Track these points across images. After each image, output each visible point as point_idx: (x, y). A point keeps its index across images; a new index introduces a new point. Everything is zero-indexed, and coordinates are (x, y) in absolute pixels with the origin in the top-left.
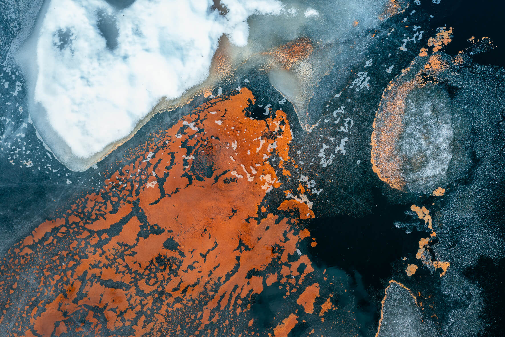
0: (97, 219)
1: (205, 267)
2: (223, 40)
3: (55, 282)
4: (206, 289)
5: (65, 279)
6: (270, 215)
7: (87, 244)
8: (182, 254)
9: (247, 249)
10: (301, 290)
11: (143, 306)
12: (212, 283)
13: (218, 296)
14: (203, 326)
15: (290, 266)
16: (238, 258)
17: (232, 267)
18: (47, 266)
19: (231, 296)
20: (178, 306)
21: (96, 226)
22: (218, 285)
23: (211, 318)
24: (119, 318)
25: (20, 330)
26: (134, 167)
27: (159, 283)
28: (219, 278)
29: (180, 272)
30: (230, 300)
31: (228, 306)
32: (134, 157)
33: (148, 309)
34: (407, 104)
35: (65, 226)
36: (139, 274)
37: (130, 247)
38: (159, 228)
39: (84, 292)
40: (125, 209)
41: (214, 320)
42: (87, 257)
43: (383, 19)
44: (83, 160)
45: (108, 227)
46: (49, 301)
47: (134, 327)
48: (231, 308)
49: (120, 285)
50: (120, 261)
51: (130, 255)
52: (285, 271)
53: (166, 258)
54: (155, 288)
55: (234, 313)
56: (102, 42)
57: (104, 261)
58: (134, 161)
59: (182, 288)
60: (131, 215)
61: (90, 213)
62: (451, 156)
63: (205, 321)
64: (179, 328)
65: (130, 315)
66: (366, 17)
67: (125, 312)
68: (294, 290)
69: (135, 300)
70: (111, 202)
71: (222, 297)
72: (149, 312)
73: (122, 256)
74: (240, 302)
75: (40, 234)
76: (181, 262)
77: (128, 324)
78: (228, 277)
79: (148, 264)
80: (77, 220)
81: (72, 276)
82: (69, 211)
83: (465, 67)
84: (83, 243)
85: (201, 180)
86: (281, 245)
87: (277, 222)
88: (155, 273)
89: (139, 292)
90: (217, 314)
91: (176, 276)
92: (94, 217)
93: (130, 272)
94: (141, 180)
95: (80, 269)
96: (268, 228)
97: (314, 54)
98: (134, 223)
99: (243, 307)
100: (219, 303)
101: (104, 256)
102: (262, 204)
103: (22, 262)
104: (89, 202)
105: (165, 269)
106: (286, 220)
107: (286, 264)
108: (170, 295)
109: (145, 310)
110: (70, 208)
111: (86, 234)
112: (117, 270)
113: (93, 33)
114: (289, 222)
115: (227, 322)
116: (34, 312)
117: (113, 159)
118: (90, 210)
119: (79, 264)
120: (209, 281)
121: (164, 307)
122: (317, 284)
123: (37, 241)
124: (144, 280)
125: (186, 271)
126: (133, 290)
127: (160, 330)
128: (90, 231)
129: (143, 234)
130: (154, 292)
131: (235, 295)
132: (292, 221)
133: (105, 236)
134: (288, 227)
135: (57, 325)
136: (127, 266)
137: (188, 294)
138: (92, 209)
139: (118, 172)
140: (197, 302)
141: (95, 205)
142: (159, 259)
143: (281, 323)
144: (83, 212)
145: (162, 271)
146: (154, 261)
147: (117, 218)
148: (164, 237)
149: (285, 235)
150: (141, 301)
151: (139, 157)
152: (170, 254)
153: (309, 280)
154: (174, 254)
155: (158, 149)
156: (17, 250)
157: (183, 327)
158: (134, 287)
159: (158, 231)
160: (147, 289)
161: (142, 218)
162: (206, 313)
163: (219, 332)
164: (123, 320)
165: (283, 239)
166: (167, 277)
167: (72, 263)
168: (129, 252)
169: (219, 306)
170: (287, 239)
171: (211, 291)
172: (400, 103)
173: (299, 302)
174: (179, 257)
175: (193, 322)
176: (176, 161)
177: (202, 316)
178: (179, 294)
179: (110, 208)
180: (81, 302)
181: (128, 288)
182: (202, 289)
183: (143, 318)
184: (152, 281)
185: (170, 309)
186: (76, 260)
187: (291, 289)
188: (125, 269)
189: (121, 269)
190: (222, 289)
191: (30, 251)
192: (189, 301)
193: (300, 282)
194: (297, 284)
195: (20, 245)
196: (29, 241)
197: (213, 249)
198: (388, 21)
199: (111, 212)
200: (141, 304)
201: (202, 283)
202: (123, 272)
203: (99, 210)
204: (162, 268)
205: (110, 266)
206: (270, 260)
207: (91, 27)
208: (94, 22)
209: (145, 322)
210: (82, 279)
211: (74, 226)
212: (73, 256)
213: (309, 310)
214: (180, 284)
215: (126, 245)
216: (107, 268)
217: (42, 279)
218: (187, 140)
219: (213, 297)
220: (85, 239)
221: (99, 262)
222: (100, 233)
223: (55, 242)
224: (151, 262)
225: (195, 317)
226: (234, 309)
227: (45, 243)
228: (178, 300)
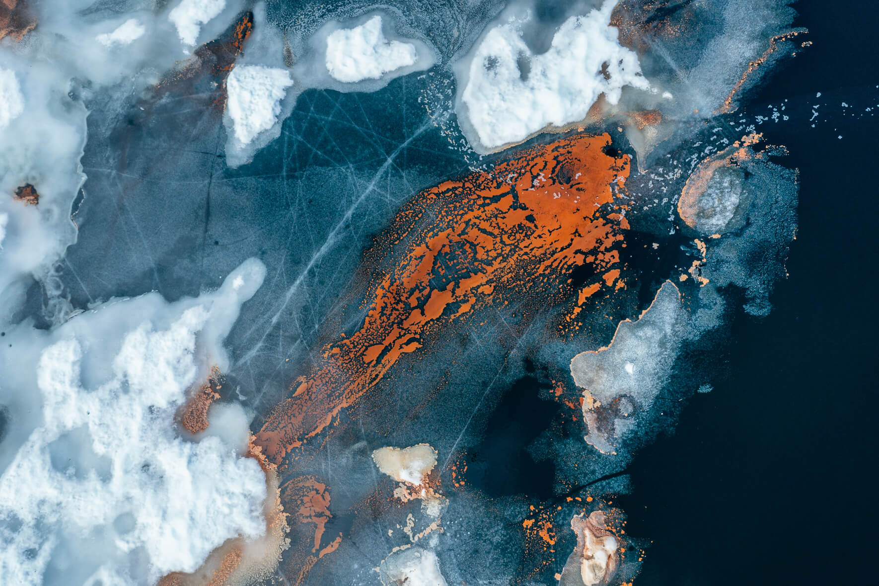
0: (484, 189)
1: (549, 239)
2: (602, 96)
3: (448, 220)
4: (546, 253)
5: (455, 220)
6: (601, 220)
7: (474, 203)
8: (536, 226)
9: (580, 235)
10: (608, 270)
11: (502, 251)
12: (551, 250)
13: (552, 259)
14: (538, 274)
15: (604, 254)
16: (572, 240)
17: (566, 244)
18: (445, 209)
19: (561, 261)
20: (525, 257)
21: (483, 194)
22: (554, 253)
23: (544, 271)
24: (486, 253)
25: (418, 242)
26: (518, 163)
27: (516, 241)
28: (556, 249)
29: (532, 237)
30: (559, 264)
31: (558, 267)
32: (519, 157)
33: (505, 253)
34: (714, 175)
35: (462, 188)
36: (505, 231)
37: (503, 213)
38: (525, 206)
39: (466, 231)
40: (504, 189)
41: (547, 272)
42: (472, 211)
43: (717, 114)
44: (486, 148)
45: (491, 196)
46: (442, 230)
47: (493, 262)
48: (559, 268)
49: (491, 234)
50: (494, 219)
51: (501, 218)
52: (600, 256)
53: (525, 226)
54: (513, 242)
55: (560, 272)
56: (517, 74)
57: (483, 216)
58: (520, 158)
59: (531, 247)
60: (508, 193)
61: (480, 185)
62: (732, 216)
63: (540, 271)
64: (522, 270)
65: (493, 254)
66: (705, 109)
67: (490, 251)
68: (603, 270)
69: (499, 246)
70: (497, 182)
71: (555, 260)
72: (505, 256)
73: (496, 217)
74: (566, 266)
75: (443, 188)
76: (534, 231)
77: (490, 258)
78: (562, 249)
79: (512, 227)
80: (471, 186)
81: (460, 220)
82: (466, 179)
83: (762, 162)
84: (472, 202)
85: (561, 183)
86: (603, 239)
87: (604, 225)
88: (515, 234)
89: (502, 242)
90: (549, 269)
91: (528, 239)
92: (482, 187)
93: (499, 228)
94: (520, 173)
95: (466, 217)
96: (597, 227)
97: (661, 124)
98: (509, 200)
99: (567, 270)
100: (552, 263)
101: (484, 213)
102: (598, 211)
103: (428, 202)
104: (481, 177)
105: (522, 233)
106: (610, 225)
107: (602, 252)
108: (522, 250)
109: (503, 253)
110: (468, 177)
111: (475, 196)
112: (491, 224)
113: (513, 65)
114: (612, 227)
115: (554, 276)
116: (431, 234)
117: (505, 153)
118: (481, 183)
119: (466, 213)
120: (549, 249)
121: (516, 255)
122: (619, 270)
123: (441, 192)
124: (507, 236)
125: (536, 238)
126: (498, 239)
127: (509, 268)
128: (478, 195)
129: (514, 207)
130: (513, 244)
131: (564, 262)
132: (614, 227)
133: (488, 201)
134: (610, 230)
135: (444, 246)
136: (497, 224)
137: (533, 251)
138: (483, 182)
139: (506, 163)
140: (538, 258)
141: (485, 180)
142: (520, 226)
143: (589, 286)
144: (475, 182)
145: (520, 233)
146: (517, 226)
147: (498, 192)
148: (527, 213)
149: (607, 234)
150: (502, 247)
151: (522, 157)
152: (529, 224)
153: (614, 266)
154: (532, 225)
155: (537, 156)
156: (426, 194)
157: (525, 271)
158: (500, 238)
159: (524, 208)
160: (508, 242)
161: (516, 197)
162: (542, 267)
163: (547, 280)
164: (488, 255)
165: (605, 236)
166: (522, 238)
167: (461, 212)
168: (501, 216)
169: (552, 265)
170: (607, 237)
171: (549, 254)
172: (710, 173)
173: (604, 277)
174: (534, 228)
175: (532, 269)
176: (547, 167)
177: (539, 268)
178: (527, 250)
179: (495, 184)
180: (462, 237)
181: (495, 237)
182: (544, 252)
183: (501, 258)
184: (512, 238)
185: (519, 258)
186: (465, 211)
187: (601, 268)
188: (496, 225)
189: (494, 224)
190: (556, 256)
191: (435, 197)
192: (533, 256)
193: (608, 266)
194: (606, 266)
195: (429, 191)
196: (435, 190)
197: (557, 229)
198: (719, 116)
199: (495, 188)
200: (501, 249)
201: (545, 248)
202: (495, 227)
203: (487, 184)
204: (521, 231)
205: (487, 220)
206: (592, 247)
207: (513, 61)
208: (516, 58)
209: (501, 260)
210: (467, 223)
211: (468, 189)
212: (463, 208)
213: (609, 283)
214: (529, 245)
215: (501, 211)
216: (484, 221)
217: (440, 216)
218: (558, 156)
219: (550, 258)
220: (474, 200)
221: (480, 216)
222: (485, 198)
223: (453, 195)
224: (514, 226)
225: (535, 267)
226: (561, 269)
227: (446, 195)
228: (526, 254)
